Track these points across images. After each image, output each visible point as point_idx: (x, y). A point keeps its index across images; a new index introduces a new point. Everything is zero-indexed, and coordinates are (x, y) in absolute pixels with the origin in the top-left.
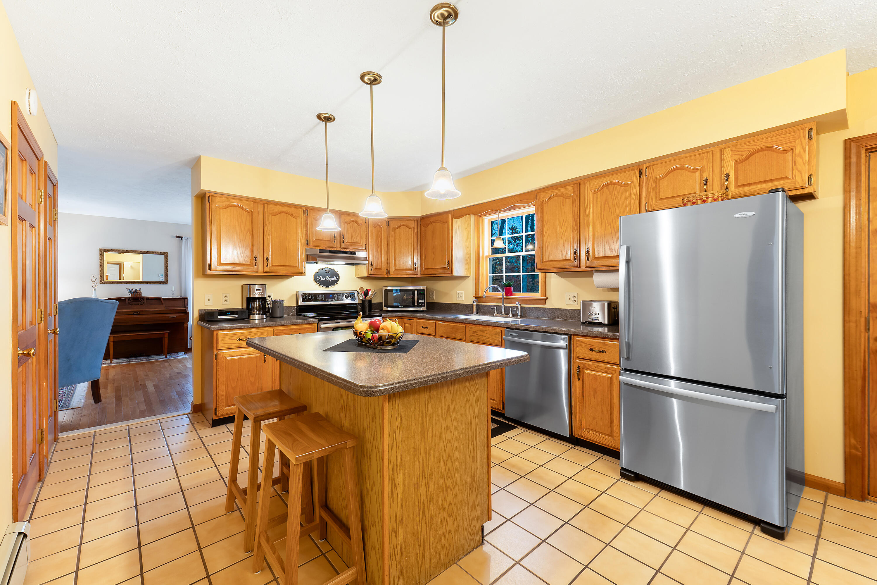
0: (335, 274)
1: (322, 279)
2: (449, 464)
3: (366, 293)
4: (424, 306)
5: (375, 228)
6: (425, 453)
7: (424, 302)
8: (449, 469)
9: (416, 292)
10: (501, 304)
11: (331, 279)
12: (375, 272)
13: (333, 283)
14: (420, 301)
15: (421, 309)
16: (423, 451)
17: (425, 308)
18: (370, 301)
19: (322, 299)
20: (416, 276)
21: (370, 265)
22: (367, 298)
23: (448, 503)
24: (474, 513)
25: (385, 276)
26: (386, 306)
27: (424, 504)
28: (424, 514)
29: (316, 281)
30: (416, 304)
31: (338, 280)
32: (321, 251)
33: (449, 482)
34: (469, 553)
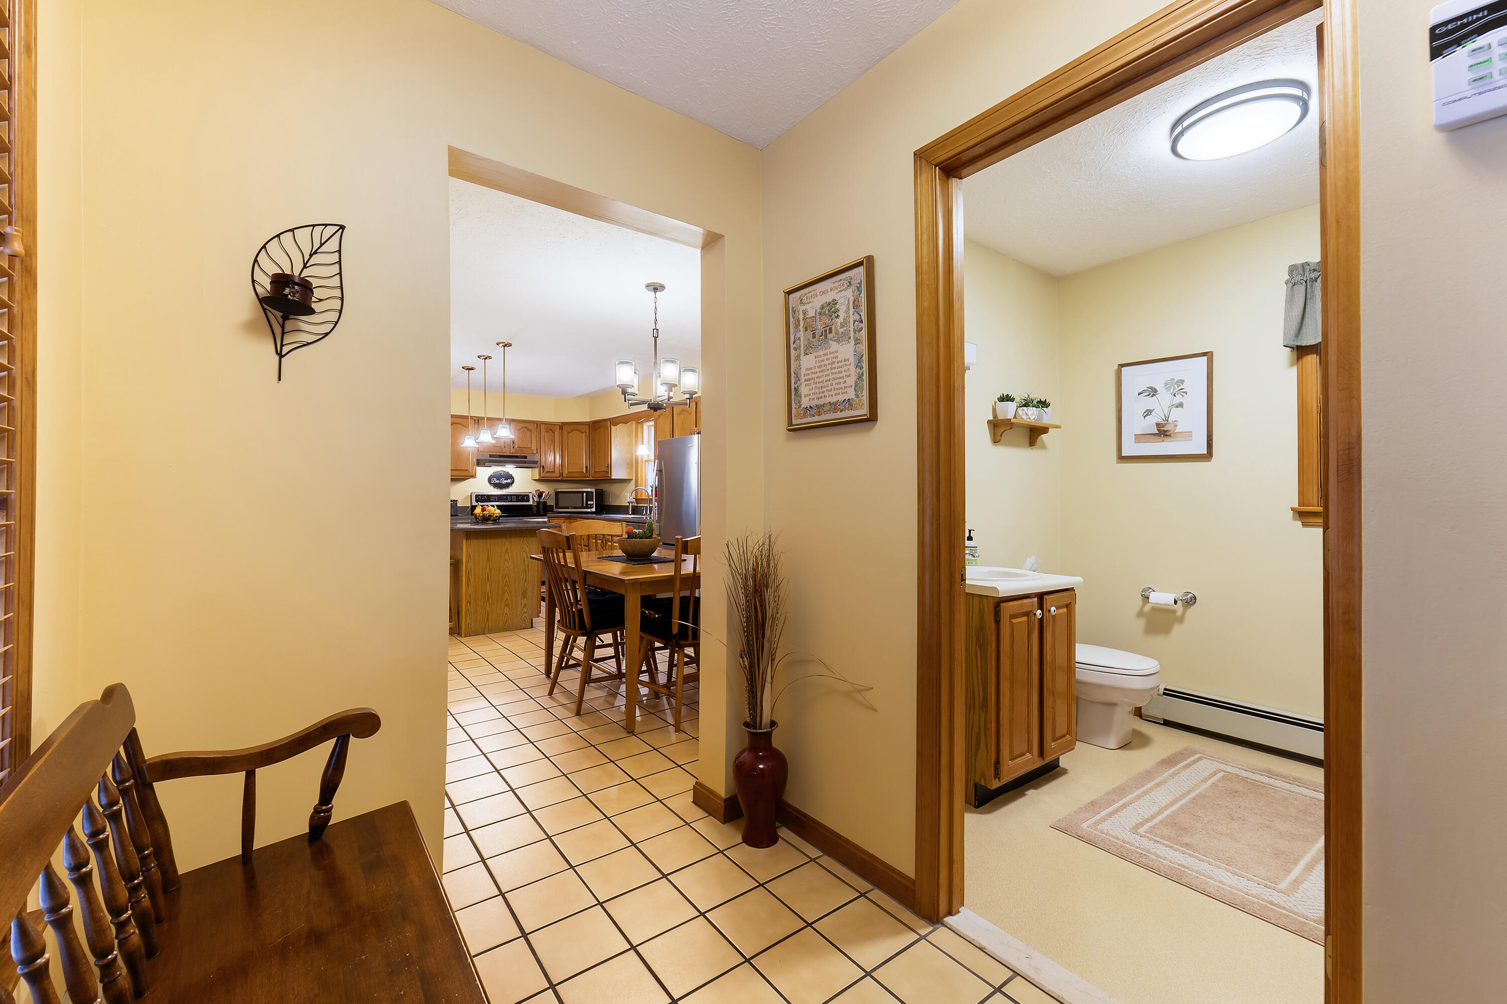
0: (509, 476)
1: (496, 482)
2: (507, 578)
3: (540, 495)
4: (593, 508)
5: (547, 432)
6: (490, 569)
7: (593, 504)
8: (506, 582)
9: (585, 494)
10: (647, 505)
11: (506, 481)
12: (548, 475)
13: (507, 486)
14: (589, 503)
15: (589, 510)
16: (488, 568)
17: (594, 510)
18: (545, 503)
19: (495, 500)
20: (588, 479)
21: (541, 468)
22: (542, 500)
23: (505, 599)
24: (525, 610)
25: (559, 479)
26: (557, 507)
27: (488, 594)
28: (488, 599)
29: (491, 484)
30: (585, 506)
31: (513, 482)
32: (491, 456)
33: (506, 588)
34: (521, 629)
